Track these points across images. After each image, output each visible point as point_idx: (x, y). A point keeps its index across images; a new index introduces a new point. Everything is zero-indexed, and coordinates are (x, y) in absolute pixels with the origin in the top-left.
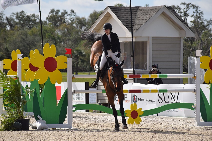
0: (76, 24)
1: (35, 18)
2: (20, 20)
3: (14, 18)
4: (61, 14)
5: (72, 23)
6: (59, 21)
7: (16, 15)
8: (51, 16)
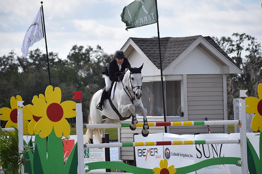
0: (104, 63)
1: (54, 57)
2: (35, 60)
3: (28, 57)
4: (85, 51)
5: (99, 62)
6: (83, 59)
7: (30, 53)
8: (73, 54)
